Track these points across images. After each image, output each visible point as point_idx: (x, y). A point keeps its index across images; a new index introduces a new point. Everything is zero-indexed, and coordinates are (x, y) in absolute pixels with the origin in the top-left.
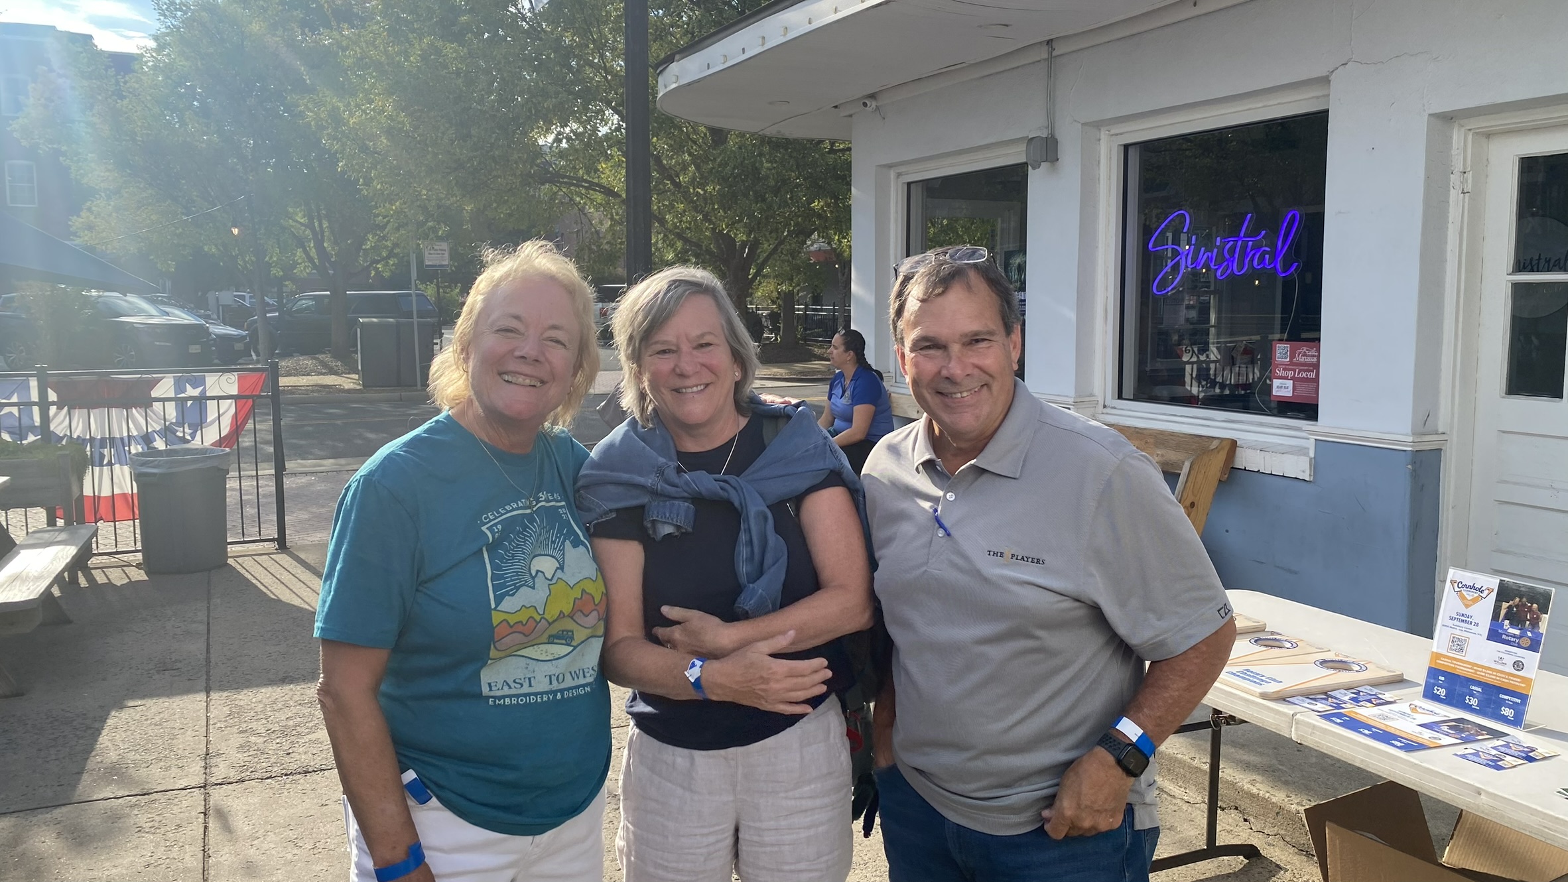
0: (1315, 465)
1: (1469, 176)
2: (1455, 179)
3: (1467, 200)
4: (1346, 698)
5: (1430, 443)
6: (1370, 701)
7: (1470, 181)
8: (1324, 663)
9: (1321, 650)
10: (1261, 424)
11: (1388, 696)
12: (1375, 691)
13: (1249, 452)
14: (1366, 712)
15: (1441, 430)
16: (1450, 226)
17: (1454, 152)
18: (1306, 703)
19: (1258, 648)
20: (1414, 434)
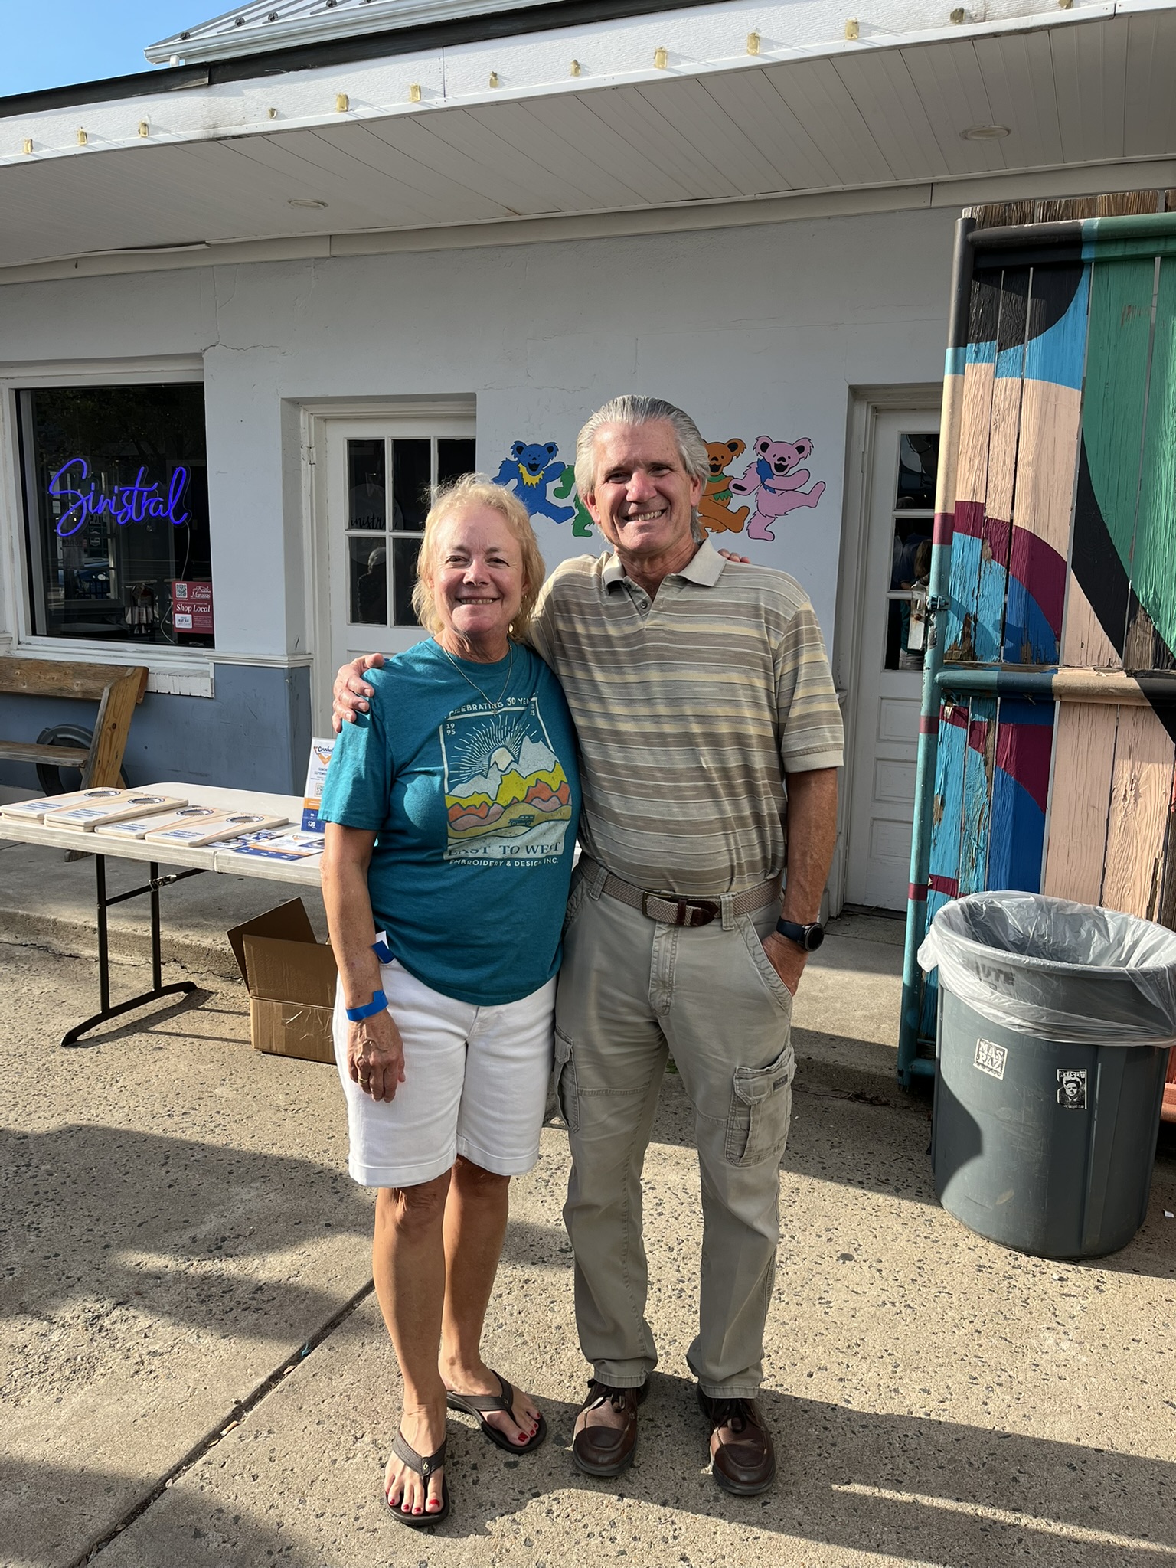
0: (215, 684)
1: (314, 450)
2: (304, 452)
3: (313, 469)
4: (250, 839)
5: (301, 661)
6: (267, 837)
7: (315, 455)
8: (233, 820)
9: (231, 813)
10: (168, 653)
11: (278, 833)
12: (269, 831)
13: (160, 677)
14: (265, 844)
15: (308, 651)
16: (303, 489)
17: (302, 431)
18: (223, 845)
19: (184, 817)
20: (288, 655)
